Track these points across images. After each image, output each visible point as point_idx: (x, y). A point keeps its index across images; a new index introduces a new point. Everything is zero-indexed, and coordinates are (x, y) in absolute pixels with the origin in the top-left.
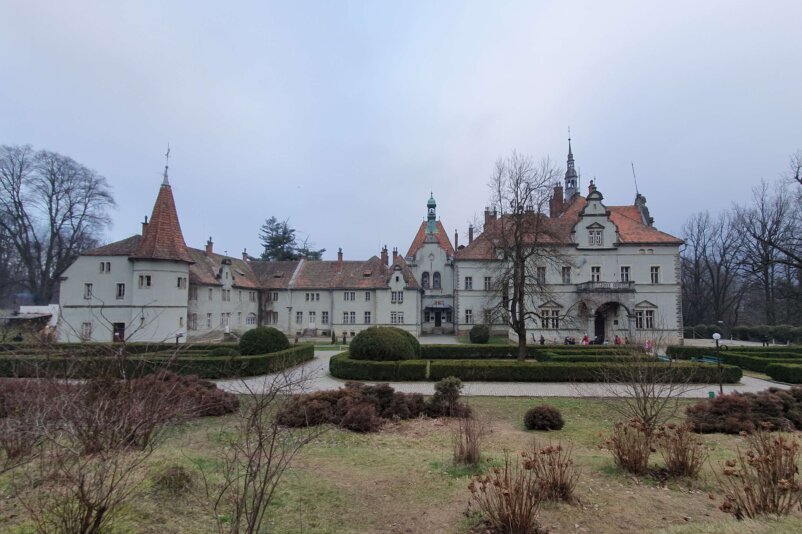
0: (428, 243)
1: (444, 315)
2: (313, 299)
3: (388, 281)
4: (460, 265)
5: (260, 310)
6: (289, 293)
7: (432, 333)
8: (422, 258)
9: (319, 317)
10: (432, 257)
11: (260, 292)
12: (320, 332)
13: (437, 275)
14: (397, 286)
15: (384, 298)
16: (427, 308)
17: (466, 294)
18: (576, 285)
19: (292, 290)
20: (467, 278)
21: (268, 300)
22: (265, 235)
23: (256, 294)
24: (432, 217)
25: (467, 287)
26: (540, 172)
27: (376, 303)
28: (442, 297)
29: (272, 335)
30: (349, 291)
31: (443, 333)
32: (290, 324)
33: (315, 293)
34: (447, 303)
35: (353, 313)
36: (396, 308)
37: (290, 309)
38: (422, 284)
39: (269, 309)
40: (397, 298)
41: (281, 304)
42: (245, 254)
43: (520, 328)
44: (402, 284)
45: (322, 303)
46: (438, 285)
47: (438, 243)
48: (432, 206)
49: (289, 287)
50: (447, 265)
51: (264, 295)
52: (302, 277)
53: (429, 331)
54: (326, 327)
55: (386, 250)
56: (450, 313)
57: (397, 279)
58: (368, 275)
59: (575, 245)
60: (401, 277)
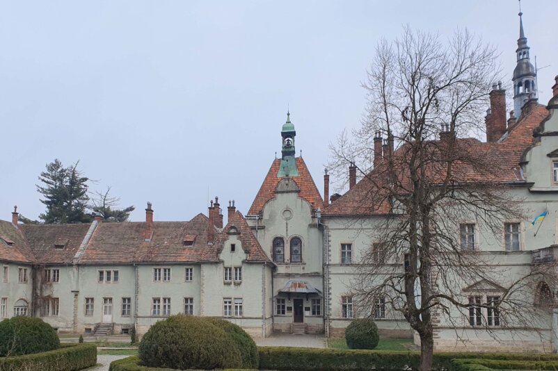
0: (283, 192)
1: (306, 304)
2: (109, 279)
3: (219, 251)
4: (331, 224)
5: (35, 296)
6: (75, 269)
7: (290, 333)
8: (272, 217)
9: (117, 305)
10: (287, 215)
11: (35, 268)
12: (118, 329)
13: (296, 241)
14: (233, 258)
15: (212, 277)
16: (280, 293)
17: (342, 270)
18: (531, 252)
19: (78, 265)
20: (343, 246)
21: (46, 280)
22: (45, 186)
23: (29, 271)
24: (288, 151)
25: (343, 260)
26: (451, 57)
27: (200, 284)
28: (304, 275)
29: (35, 328)
30: (161, 266)
31: (307, 333)
32: (75, 316)
33: (112, 270)
34: (313, 285)
35: (166, 300)
36: (232, 292)
37: (76, 293)
38: (274, 256)
39: (46, 293)
40: (233, 276)
41: (64, 286)
42: (15, 214)
43: (422, 323)
44: (240, 255)
45: (122, 286)
46: (297, 256)
47: (298, 192)
48: (288, 134)
49: (75, 262)
50: (311, 226)
51: (41, 273)
52: (92, 247)
53: (284, 329)
54: (127, 321)
55: (217, 205)
56: (317, 300)
57: (233, 247)
58: (190, 243)
59: (526, 186)
60: (239, 244)
